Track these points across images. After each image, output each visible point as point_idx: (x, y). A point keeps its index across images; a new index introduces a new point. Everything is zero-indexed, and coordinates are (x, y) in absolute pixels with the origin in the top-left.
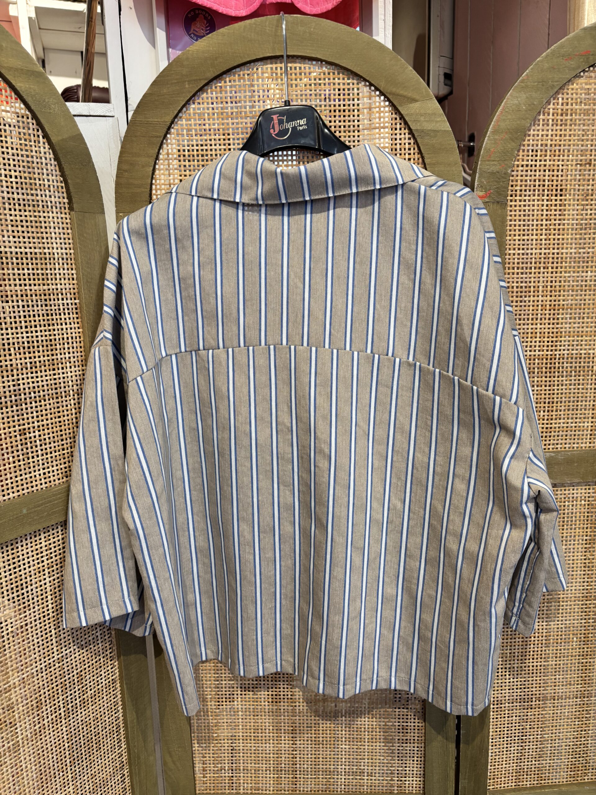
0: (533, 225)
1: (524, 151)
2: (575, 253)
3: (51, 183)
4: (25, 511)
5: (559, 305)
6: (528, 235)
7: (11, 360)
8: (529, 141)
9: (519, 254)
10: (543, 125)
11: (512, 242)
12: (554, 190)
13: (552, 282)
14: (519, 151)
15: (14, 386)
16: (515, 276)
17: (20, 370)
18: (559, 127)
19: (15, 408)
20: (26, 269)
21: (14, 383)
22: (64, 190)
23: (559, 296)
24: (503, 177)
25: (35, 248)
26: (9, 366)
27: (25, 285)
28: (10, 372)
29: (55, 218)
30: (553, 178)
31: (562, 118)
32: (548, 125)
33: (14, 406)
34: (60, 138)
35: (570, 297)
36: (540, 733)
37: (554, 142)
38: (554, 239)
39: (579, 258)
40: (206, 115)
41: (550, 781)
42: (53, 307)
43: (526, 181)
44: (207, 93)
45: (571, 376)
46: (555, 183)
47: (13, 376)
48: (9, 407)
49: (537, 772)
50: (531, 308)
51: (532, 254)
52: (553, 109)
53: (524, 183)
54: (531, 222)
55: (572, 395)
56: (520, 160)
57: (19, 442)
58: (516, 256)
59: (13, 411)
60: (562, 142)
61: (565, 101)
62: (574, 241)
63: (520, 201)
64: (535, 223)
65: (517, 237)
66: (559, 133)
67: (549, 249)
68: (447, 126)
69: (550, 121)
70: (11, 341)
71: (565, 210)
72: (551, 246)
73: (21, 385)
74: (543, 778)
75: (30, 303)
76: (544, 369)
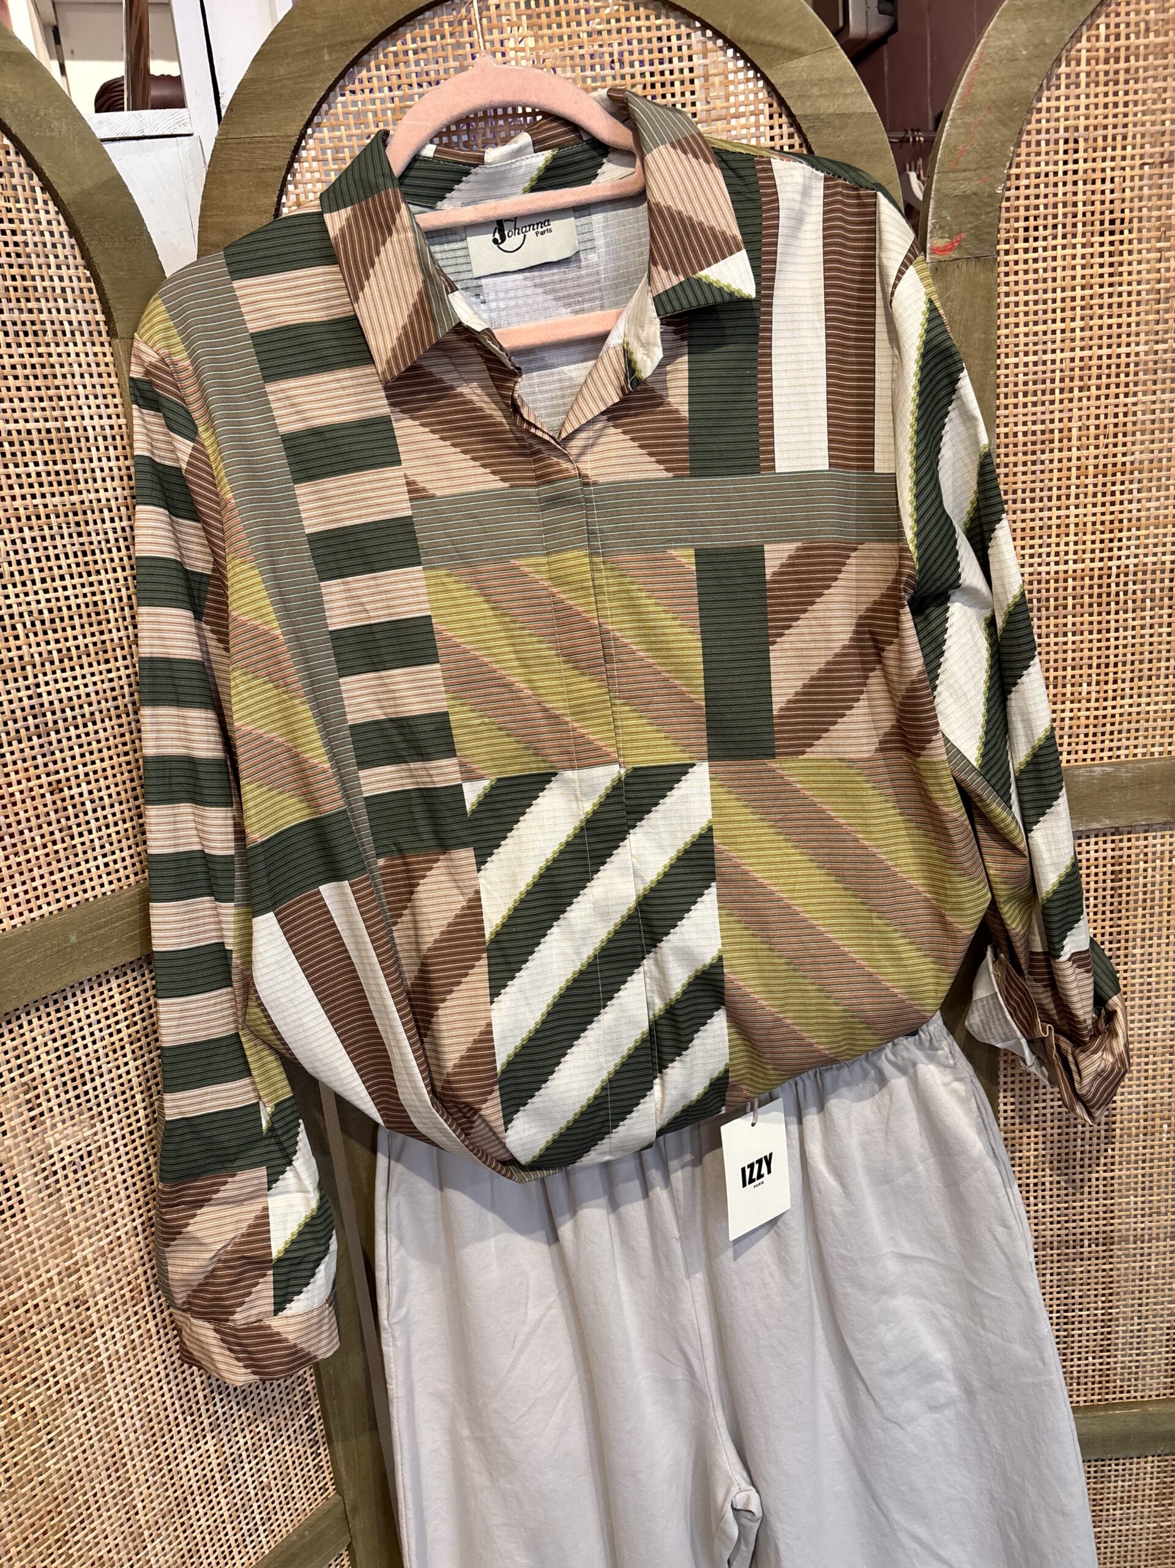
0: (1054, 301)
1: (1029, 144)
2: (1146, 353)
3: (66, 283)
4: (73, 939)
5: (1114, 465)
6: (1045, 322)
7: (19, 648)
8: (1039, 122)
9: (1026, 365)
10: (1068, 87)
11: (1012, 340)
12: (1097, 223)
13: (1097, 417)
14: (1018, 145)
15: (30, 697)
16: (1021, 410)
17: (39, 667)
18: (1101, 89)
19: (35, 741)
20: (31, 464)
21: (30, 692)
22: (95, 295)
23: (1115, 445)
24: (986, 204)
25: (46, 420)
26: (16, 659)
27: (34, 496)
28: (18, 671)
29: (82, 356)
30: (1093, 198)
31: (1107, 67)
32: (1078, 86)
33: (35, 738)
34: (77, 188)
35: (1138, 447)
36: (1100, 1305)
37: (1092, 121)
38: (1101, 327)
39: (1156, 363)
40: (370, 115)
41: (1125, 1395)
42: (94, 538)
43: (1037, 207)
44: (369, 70)
45: (1143, 610)
46: (1098, 207)
47: (26, 678)
48: (24, 739)
49: (1097, 1379)
50: (1056, 474)
51: (1053, 362)
52: (1089, 50)
53: (1033, 212)
54: (1050, 295)
55: (1147, 647)
56: (1023, 165)
57: (50, 806)
58: (1021, 369)
59: (32, 748)
60: (1111, 120)
61: (1112, 29)
62: (1142, 327)
63: (1026, 251)
64: (1059, 295)
65: (1022, 329)
66: (1102, 100)
67: (1091, 348)
68: (867, 104)
69: (1083, 76)
70: (15, 610)
71: (1121, 264)
72: (1096, 341)
73: (45, 695)
74: (1112, 1390)
75: (47, 532)
76: (1086, 598)
